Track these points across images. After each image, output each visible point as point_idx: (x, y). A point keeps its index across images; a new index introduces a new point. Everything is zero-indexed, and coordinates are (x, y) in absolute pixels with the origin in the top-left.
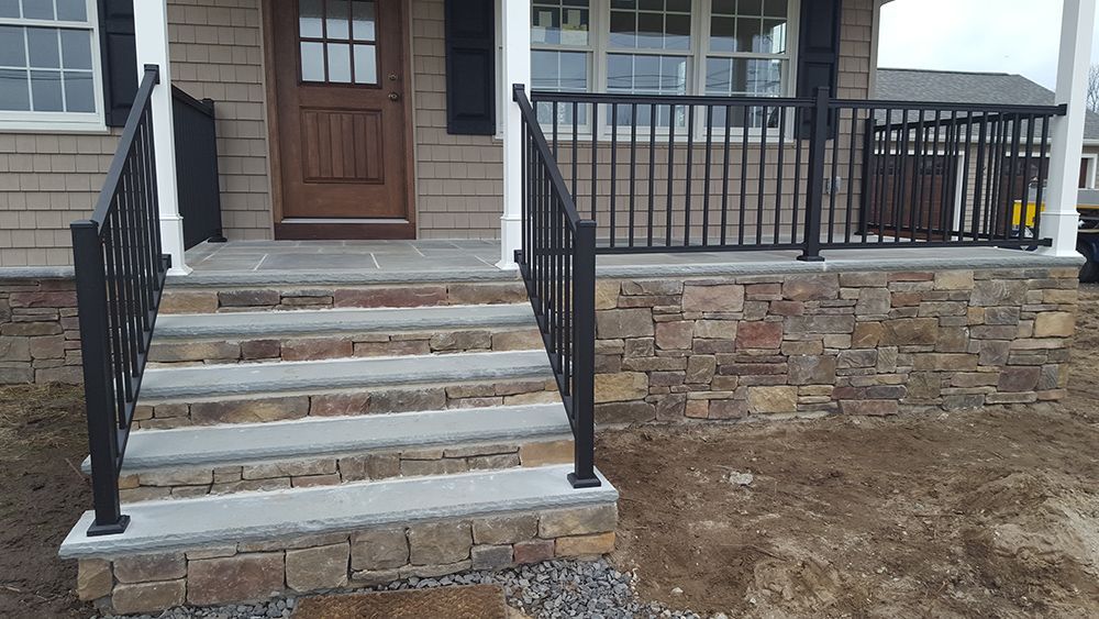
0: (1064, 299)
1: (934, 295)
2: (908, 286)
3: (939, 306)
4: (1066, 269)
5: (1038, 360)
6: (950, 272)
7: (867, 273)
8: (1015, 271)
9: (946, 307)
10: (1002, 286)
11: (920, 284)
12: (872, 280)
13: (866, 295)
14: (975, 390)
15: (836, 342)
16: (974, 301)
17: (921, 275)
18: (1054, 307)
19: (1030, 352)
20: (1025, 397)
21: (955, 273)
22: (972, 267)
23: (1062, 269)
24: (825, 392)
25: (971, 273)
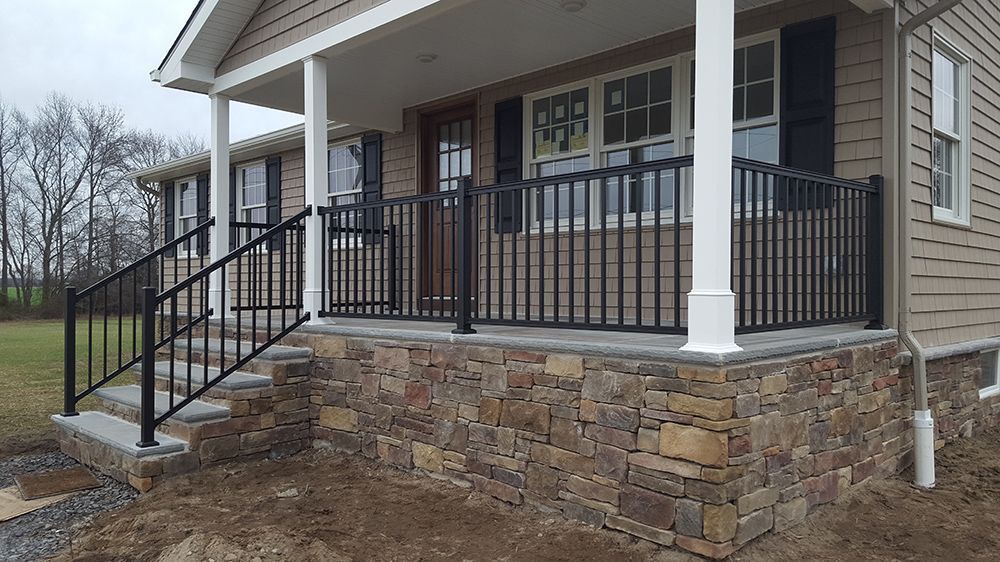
0: (697, 411)
1: (543, 379)
2: (519, 367)
3: (549, 392)
4: (700, 369)
5: (669, 488)
6: (557, 355)
7: (486, 348)
8: (627, 363)
9: (556, 395)
10: (614, 380)
11: (529, 365)
12: (490, 355)
13: (486, 371)
14: (593, 504)
15: (468, 413)
16: (586, 393)
17: (532, 356)
18: (685, 418)
19: (655, 474)
20: (655, 534)
21: (562, 357)
22: (580, 353)
23: (693, 368)
24: (460, 461)
25: (579, 360)
